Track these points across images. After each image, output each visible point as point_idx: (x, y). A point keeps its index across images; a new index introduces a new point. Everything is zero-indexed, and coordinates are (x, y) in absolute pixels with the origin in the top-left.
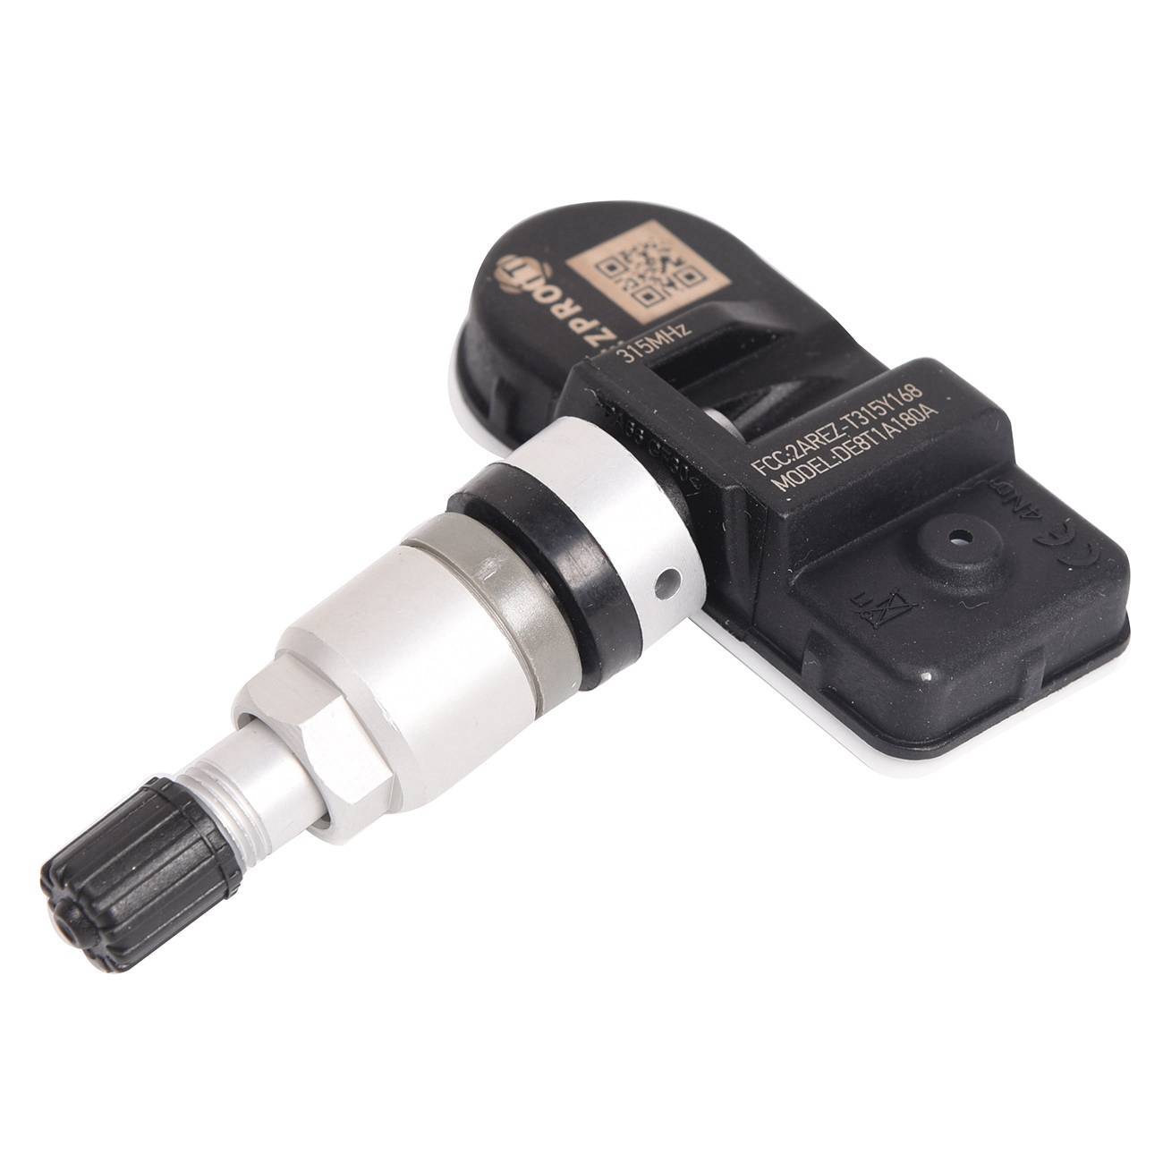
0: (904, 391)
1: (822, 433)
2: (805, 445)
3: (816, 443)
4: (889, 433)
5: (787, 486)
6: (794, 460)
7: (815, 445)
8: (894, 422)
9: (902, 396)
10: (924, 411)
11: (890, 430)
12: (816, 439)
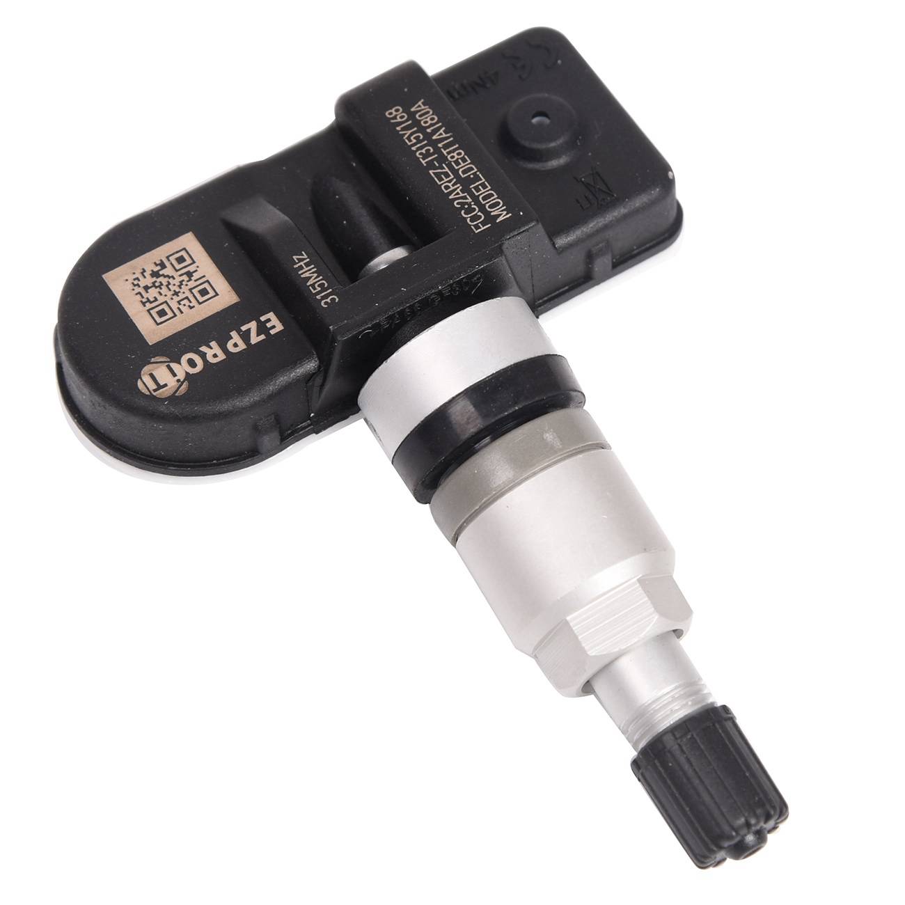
0: (395, 118)
1: (441, 179)
2: (456, 192)
3: (453, 185)
4: (444, 135)
5: (505, 213)
6: (473, 203)
7: (456, 187)
8: (432, 130)
9: (399, 120)
10: (419, 109)
11: (441, 134)
12: (448, 185)
